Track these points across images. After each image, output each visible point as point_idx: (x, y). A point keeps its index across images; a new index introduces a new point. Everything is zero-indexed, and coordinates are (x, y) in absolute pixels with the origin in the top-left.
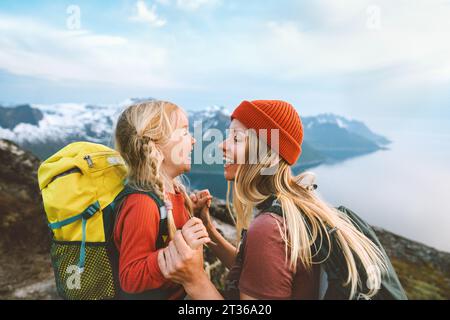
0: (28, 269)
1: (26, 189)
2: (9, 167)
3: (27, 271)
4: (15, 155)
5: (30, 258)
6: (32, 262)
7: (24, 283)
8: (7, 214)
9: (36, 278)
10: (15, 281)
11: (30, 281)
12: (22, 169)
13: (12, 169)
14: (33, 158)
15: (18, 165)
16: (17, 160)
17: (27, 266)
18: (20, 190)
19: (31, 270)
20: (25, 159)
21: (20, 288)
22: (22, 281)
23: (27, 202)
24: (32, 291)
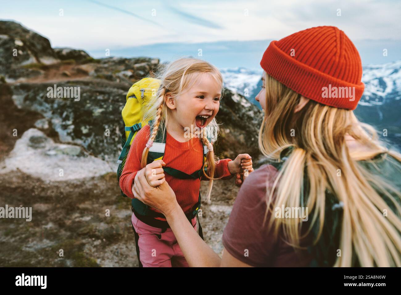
0: (225, 194)
1: (244, 134)
2: (238, 115)
3: (224, 195)
4: (243, 106)
5: (231, 187)
6: (230, 190)
7: (219, 202)
8: (226, 150)
9: (228, 202)
10: (215, 199)
11: (223, 202)
12: (246, 118)
13: (239, 117)
14: (256, 110)
15: (244, 114)
16: (244, 111)
17: (226, 192)
18: (240, 134)
19: (227, 196)
20: (250, 110)
21: (216, 204)
22: (219, 201)
23: (242, 145)
24: (221, 211)
